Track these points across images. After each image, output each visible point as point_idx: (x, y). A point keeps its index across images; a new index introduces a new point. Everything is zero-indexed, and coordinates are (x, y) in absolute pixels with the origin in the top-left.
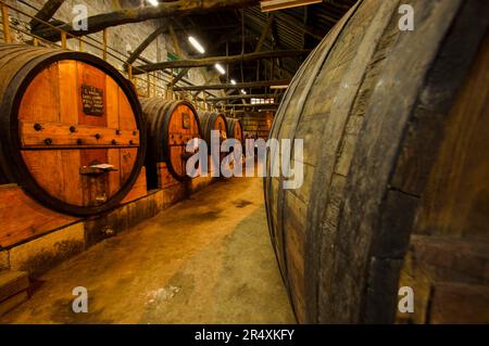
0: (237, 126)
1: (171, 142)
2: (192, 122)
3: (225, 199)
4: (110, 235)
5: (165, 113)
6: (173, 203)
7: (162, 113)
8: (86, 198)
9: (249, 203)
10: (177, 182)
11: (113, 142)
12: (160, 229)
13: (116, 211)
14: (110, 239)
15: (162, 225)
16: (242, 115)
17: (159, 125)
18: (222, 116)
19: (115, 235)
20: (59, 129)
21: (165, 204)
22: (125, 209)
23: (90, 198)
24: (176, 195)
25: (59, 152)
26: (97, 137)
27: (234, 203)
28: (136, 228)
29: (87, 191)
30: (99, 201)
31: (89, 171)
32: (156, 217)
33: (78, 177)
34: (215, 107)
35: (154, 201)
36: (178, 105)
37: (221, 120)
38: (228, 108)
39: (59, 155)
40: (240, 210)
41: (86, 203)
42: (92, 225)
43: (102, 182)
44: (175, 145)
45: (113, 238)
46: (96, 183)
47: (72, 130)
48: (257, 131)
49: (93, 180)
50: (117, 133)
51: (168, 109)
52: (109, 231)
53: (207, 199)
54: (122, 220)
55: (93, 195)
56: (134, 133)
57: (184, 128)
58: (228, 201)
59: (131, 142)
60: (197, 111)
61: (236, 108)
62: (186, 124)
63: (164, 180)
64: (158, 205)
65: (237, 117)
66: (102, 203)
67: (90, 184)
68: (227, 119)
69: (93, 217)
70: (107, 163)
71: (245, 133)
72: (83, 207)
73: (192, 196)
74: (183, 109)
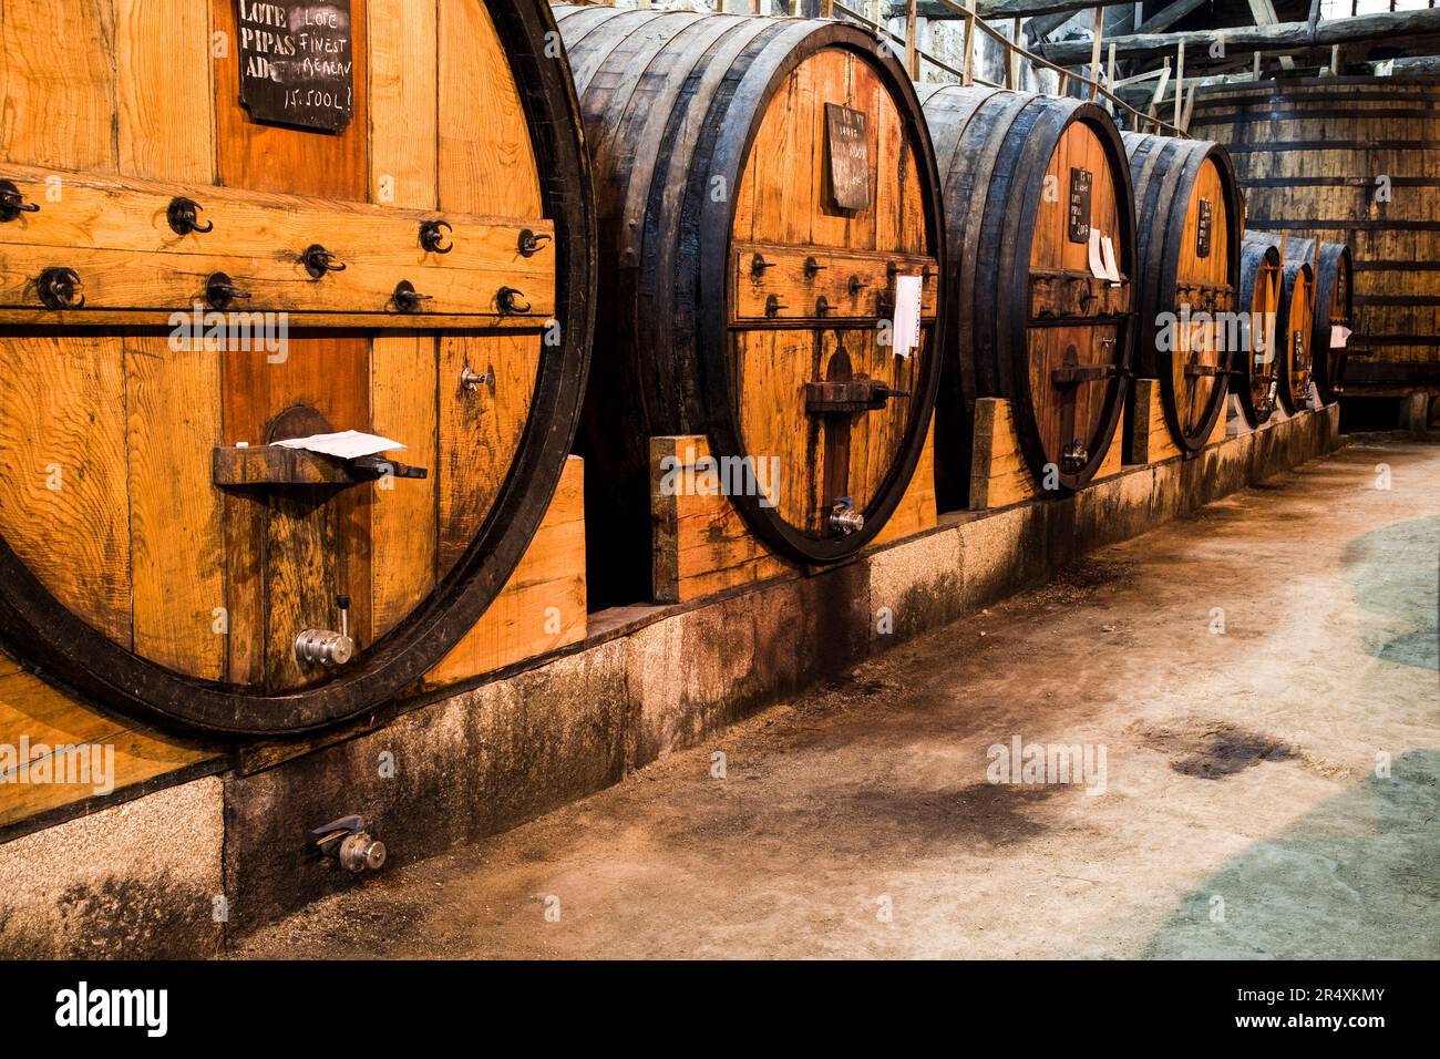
0: (1204, 187)
1: (748, 305)
2: (887, 168)
3: (1090, 702)
4: (361, 876)
5: (717, 111)
6: (742, 706)
7: (697, 107)
8: (245, 633)
9: (1266, 751)
10: (768, 570)
11: (405, 299)
12: (657, 868)
13: (403, 727)
14: (359, 899)
15: (674, 840)
16: (1244, 108)
17: (674, 190)
18: (1093, 119)
19: (386, 872)
20: (113, 213)
21: (689, 707)
22: (451, 718)
23: (265, 634)
24: (765, 654)
25: (111, 346)
26: (316, 261)
27: (1157, 739)
28: (510, 844)
29: (247, 594)
30: (309, 661)
31: (264, 471)
32: (635, 783)
33: (204, 505)
34: (1041, 57)
35: (623, 682)
36: (803, 51)
37: (1083, 149)
38: (1136, 61)
39: (111, 371)
40: (1198, 796)
41: (242, 664)
42: (264, 796)
43: (335, 546)
44: (771, 320)
45: (379, 893)
46: (299, 542)
47: (182, 217)
48: (1348, 228)
49: (283, 527)
50: (429, 238)
51: (731, 80)
52: (356, 847)
53: (965, 695)
54: (432, 788)
55: (281, 613)
56: (526, 245)
57: (831, 206)
58: (1114, 719)
59: (504, 298)
60: (923, 89)
61: (1198, 61)
62: (846, 182)
63: (690, 552)
64: (652, 706)
65: (1197, 125)
66: (323, 671)
67: (267, 550)
68: (1132, 139)
69: (272, 754)
70: (365, 425)
71: (1256, 243)
72: (223, 687)
73: (864, 671)
74: (832, 79)
